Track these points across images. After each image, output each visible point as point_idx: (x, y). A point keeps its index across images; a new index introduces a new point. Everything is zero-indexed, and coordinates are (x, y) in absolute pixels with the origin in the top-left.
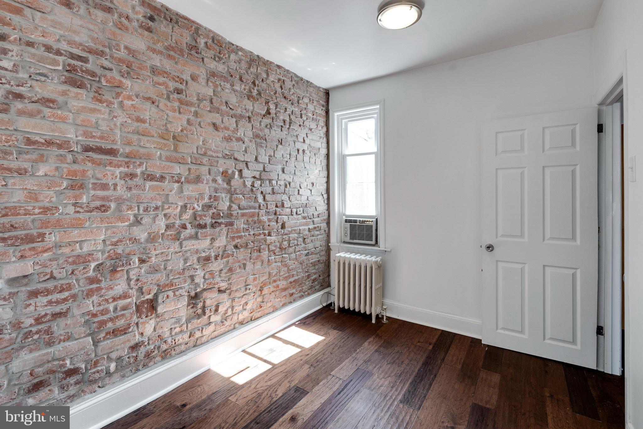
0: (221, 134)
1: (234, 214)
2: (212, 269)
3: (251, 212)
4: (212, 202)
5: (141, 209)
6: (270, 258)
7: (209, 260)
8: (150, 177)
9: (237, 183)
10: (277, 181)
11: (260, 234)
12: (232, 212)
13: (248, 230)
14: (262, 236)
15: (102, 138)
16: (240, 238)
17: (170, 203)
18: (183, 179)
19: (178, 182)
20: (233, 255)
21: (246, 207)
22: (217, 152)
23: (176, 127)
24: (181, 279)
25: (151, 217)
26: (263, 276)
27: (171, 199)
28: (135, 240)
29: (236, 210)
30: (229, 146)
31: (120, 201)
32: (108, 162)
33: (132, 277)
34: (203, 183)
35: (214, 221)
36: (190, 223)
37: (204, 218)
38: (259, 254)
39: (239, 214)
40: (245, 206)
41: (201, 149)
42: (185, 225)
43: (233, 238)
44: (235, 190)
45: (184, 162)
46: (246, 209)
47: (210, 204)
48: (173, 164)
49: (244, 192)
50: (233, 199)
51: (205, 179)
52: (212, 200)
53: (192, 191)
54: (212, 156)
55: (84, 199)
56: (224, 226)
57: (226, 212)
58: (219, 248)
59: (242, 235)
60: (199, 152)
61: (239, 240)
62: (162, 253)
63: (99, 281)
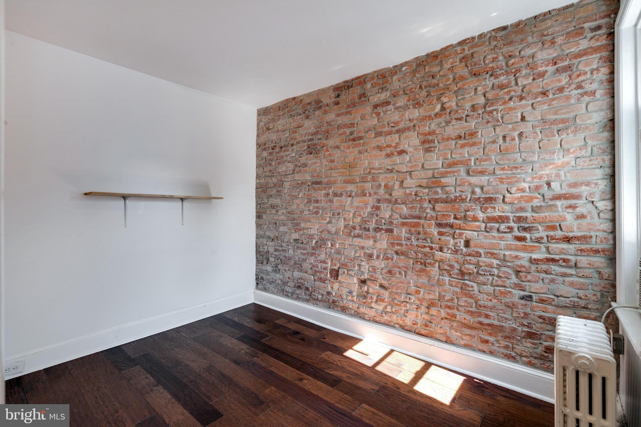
0: (384, 153)
1: (394, 223)
2: (374, 265)
3: (412, 222)
4: (375, 211)
5: (331, 214)
6: (441, 277)
7: (371, 257)
8: (336, 195)
9: (398, 194)
10: (455, 187)
11: (425, 247)
12: (393, 221)
13: (410, 239)
14: (427, 250)
15: (317, 176)
16: (400, 246)
17: (346, 211)
18: (353, 194)
19: (350, 196)
20: (392, 259)
21: (408, 217)
22: (380, 169)
23: (350, 158)
24: (351, 264)
25: (337, 219)
26: (429, 294)
27: (346, 209)
28: (329, 232)
29: (397, 219)
30: (391, 161)
31: (324, 209)
32: (318, 188)
33: (327, 253)
34: (366, 196)
35: (376, 226)
36: (359, 226)
37: (368, 223)
38: (423, 267)
39: (399, 223)
40: (407, 215)
41: (367, 170)
42: (355, 226)
43: (393, 244)
44: (396, 200)
45: (354, 182)
46: (408, 218)
47: (373, 212)
48: (348, 185)
49: (406, 202)
50: (394, 209)
51: (368, 193)
52: (374, 209)
53: (359, 202)
54: (375, 173)
55: (311, 208)
56: (384, 231)
57: (387, 220)
58: (381, 249)
59: (402, 243)
60: (366, 172)
61: (399, 247)
62: (342, 243)
63: (316, 250)
